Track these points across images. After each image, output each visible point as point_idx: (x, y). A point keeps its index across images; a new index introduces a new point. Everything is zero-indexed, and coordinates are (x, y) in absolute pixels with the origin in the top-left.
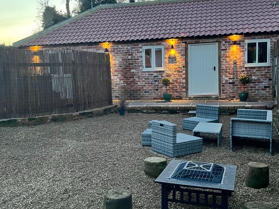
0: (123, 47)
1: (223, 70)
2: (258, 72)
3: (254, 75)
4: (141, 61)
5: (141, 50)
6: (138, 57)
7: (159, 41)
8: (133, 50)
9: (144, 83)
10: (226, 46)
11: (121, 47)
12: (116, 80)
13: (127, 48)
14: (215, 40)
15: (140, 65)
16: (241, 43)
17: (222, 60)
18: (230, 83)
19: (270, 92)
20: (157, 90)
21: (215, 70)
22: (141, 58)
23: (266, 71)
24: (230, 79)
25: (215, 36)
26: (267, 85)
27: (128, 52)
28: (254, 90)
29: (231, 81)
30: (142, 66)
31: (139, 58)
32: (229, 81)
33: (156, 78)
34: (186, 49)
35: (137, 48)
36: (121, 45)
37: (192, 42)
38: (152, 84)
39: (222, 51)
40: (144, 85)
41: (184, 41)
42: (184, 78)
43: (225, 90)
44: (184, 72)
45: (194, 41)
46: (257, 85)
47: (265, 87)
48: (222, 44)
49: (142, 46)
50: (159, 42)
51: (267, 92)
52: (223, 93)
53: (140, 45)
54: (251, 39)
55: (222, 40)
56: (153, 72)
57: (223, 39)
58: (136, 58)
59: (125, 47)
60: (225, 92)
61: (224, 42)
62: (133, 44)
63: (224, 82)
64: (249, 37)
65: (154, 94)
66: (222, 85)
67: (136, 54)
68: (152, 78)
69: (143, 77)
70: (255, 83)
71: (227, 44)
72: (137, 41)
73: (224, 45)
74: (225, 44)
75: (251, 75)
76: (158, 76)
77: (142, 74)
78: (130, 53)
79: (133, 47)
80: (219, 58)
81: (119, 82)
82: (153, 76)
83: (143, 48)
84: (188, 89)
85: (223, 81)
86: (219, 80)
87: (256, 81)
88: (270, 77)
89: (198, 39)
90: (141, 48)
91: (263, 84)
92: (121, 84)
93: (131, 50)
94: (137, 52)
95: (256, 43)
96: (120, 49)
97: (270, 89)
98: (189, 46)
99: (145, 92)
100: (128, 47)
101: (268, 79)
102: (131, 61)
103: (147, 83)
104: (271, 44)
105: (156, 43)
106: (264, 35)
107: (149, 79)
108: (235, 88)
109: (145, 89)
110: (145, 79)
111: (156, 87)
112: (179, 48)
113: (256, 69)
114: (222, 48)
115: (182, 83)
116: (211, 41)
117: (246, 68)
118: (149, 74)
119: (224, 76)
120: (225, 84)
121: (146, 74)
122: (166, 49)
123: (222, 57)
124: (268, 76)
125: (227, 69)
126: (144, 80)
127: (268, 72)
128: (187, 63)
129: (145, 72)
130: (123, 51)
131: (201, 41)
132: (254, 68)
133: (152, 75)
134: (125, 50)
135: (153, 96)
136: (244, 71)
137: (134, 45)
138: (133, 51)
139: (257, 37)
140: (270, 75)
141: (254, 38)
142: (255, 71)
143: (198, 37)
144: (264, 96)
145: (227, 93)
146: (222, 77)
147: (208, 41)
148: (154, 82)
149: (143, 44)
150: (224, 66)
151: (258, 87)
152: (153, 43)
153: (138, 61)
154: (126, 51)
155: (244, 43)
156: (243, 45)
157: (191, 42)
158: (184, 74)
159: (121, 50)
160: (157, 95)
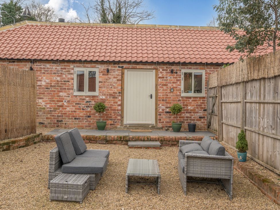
0: (51, 67)
1: (159, 98)
2: (194, 102)
3: (190, 105)
4: (72, 84)
5: (72, 71)
6: (68, 79)
7: (94, 63)
8: (64, 70)
9: (74, 108)
10: (163, 74)
11: (49, 67)
12: (41, 103)
13: (56, 68)
14: (153, 67)
15: (70, 87)
16: (178, 72)
17: (159, 88)
18: (166, 112)
19: (204, 122)
20: (89, 117)
21: (151, 98)
22: (72, 81)
23: (201, 101)
24: (167, 108)
25: (152, 63)
26: (202, 116)
27: (57, 73)
28: (190, 120)
29: (168, 110)
30: (73, 89)
31: (70, 81)
32: (166, 110)
33: (89, 103)
34: (123, 74)
35: (68, 69)
36: (50, 64)
37: (129, 67)
38: (84, 110)
39: (159, 79)
40: (74, 110)
41: (121, 66)
42: (119, 105)
43: (162, 119)
44: (120, 98)
45: (131, 66)
46: (193, 115)
47: (200, 118)
48: (159, 71)
49: (74, 67)
50: (93, 65)
51: (202, 122)
52: (159, 122)
53: (72, 66)
54: (187, 68)
55: (159, 67)
56: (86, 97)
57: (161, 66)
58: (67, 80)
59: (54, 67)
60: (162, 121)
61: (161, 70)
62: (63, 64)
63: (161, 110)
64: (186, 67)
65: (86, 122)
66: (158, 113)
67: (66, 76)
68: (84, 103)
69: (73, 102)
70: (190, 113)
71: (165, 72)
72: (69, 61)
73: (161, 73)
74: (163, 72)
75: (187, 105)
76: (91, 102)
77: (73, 98)
78: (59, 74)
79: (63, 67)
80: (156, 85)
81: (45, 106)
82: (85, 101)
83: (74, 69)
84: (123, 117)
85: (159, 110)
86: (156, 109)
87: (192, 112)
88: (205, 107)
89: (135, 64)
90: (73, 69)
91: (198, 114)
92: (47, 108)
93: (61, 71)
94: (68, 74)
95: (192, 73)
96: (48, 68)
97: (205, 120)
98: (126, 71)
99: (75, 119)
100: (58, 68)
101: (203, 109)
102: (60, 83)
103: (78, 109)
104: (206, 75)
105: (89, 65)
106: (199, 66)
107: (80, 104)
108: (172, 117)
109: (74, 115)
110: (76, 104)
111: (88, 113)
112: (115, 72)
113: (192, 99)
114: (159, 75)
115: (118, 110)
116: (149, 67)
117: (182, 97)
118: (80, 99)
119: (160, 105)
120: (162, 113)
121: (77, 99)
122: (101, 72)
123: (159, 85)
124: (203, 107)
125: (163, 98)
126: (74, 105)
127: (203, 103)
128: (122, 88)
129: (76, 96)
130: (51, 71)
131: (138, 66)
132: (190, 98)
133: (84, 99)
134: (53, 70)
135: (84, 124)
136: (180, 101)
137: (64, 66)
138: (63, 72)
139: (193, 67)
140: (205, 105)
141: (190, 68)
142: (190, 100)
143: (136, 63)
144: (199, 126)
145: (163, 122)
146: (159, 105)
147: (146, 68)
148: (86, 108)
149: (75, 65)
150: (162, 94)
151: (193, 117)
152: (87, 65)
153: (68, 84)
154: (55, 72)
155: (181, 73)
156: (180, 74)
157: (127, 67)
158: (119, 100)
159: (49, 70)
160: (88, 122)
